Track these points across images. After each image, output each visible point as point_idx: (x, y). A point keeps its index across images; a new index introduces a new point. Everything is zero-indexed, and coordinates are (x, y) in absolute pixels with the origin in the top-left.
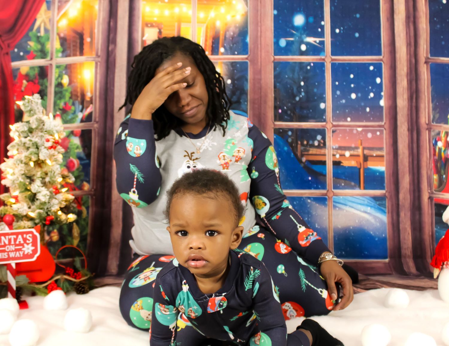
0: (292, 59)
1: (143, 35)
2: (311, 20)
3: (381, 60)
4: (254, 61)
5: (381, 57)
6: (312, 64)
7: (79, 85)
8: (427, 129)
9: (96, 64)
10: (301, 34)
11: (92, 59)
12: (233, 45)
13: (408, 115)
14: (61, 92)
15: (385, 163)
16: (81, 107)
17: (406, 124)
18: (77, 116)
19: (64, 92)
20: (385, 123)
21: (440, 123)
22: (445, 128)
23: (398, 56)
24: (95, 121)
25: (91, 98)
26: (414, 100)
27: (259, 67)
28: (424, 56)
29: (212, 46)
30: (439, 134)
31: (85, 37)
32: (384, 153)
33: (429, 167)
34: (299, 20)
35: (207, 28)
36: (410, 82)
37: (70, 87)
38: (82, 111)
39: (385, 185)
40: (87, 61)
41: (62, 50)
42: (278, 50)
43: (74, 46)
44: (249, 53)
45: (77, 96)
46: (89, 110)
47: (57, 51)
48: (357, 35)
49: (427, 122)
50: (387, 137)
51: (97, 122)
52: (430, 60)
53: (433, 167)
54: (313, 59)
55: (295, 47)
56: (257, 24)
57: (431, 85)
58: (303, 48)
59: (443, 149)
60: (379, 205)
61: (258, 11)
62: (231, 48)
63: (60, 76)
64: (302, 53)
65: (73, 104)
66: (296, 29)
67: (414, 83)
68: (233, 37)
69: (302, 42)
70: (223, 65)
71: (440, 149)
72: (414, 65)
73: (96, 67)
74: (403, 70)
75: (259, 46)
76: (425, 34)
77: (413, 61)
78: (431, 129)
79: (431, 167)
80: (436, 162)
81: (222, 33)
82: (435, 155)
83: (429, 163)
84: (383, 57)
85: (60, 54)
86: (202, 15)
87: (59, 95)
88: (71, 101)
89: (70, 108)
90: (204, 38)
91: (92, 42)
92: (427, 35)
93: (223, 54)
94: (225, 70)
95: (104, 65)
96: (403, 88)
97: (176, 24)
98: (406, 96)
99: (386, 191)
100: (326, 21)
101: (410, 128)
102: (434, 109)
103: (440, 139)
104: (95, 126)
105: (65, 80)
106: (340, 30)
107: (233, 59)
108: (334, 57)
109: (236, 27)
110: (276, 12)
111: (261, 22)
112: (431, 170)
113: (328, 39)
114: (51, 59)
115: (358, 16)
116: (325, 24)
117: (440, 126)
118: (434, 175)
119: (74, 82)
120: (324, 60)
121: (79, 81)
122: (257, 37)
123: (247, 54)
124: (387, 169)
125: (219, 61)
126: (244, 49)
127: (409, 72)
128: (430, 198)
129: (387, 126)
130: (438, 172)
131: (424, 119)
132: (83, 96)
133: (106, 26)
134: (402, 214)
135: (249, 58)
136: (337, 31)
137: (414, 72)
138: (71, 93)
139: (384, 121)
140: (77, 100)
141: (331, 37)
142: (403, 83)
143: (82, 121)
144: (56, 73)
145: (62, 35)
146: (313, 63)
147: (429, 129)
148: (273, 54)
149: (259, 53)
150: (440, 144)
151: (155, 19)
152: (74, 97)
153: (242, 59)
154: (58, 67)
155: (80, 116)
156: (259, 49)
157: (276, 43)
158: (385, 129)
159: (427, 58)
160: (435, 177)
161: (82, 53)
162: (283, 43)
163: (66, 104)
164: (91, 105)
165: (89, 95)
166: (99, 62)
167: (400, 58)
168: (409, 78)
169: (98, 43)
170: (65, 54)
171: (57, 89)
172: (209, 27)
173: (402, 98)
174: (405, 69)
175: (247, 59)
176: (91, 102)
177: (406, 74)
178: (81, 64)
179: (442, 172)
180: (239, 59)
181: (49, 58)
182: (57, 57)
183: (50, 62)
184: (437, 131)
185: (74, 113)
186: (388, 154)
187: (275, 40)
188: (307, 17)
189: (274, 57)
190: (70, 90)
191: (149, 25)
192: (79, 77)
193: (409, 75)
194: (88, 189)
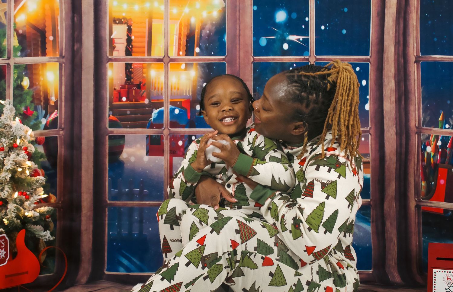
0: (273, 59)
1: (111, 33)
2: (294, 15)
3: (368, 60)
4: (232, 62)
5: (368, 57)
6: (295, 65)
7: (41, 88)
8: (416, 133)
9: (61, 65)
10: (283, 32)
11: (56, 60)
12: (209, 45)
13: (396, 118)
14: (21, 96)
15: (370, 170)
16: (44, 112)
17: (394, 128)
18: (41, 123)
19: (25, 96)
20: (370, 128)
21: (430, 127)
22: (435, 132)
23: (385, 56)
24: (60, 128)
25: (56, 103)
26: (403, 103)
27: (238, 69)
28: (414, 55)
29: (186, 46)
30: (428, 137)
31: (47, 35)
32: (370, 159)
33: (417, 173)
34: (281, 16)
35: (181, 24)
36: (398, 84)
37: (31, 90)
38: (45, 117)
39: (371, 193)
40: (49, 61)
41: (21, 48)
42: (258, 50)
43: (34, 44)
44: (227, 54)
45: (39, 100)
46: (53, 116)
47: (15, 49)
48: (344, 32)
49: (417, 126)
50: (373, 142)
51: (63, 129)
52: (420, 59)
53: (421, 174)
54: (296, 59)
55: (276, 45)
56: (236, 21)
57: (422, 86)
58: (286, 46)
59: (432, 154)
60: (363, 214)
61: (236, 7)
62: (207, 48)
63: (20, 78)
64: (285, 53)
65: (36, 109)
66: (278, 26)
67: (402, 84)
68: (209, 35)
69: (284, 41)
70: (198, 67)
71: (429, 154)
72: (403, 65)
73: (61, 69)
74: (391, 71)
75: (238, 46)
76: (415, 32)
77: (402, 61)
78: (421, 132)
79: (418, 174)
80: (424, 168)
81: (197, 31)
82: (423, 160)
83: (417, 170)
84: (371, 57)
85: (19, 54)
86: (175, 11)
87: (19, 98)
88: (33, 105)
89: (32, 113)
90: (177, 37)
91: (54, 41)
92: (417, 33)
93: (198, 54)
94: (201, 73)
95: (69, 66)
96: (391, 90)
97: (147, 21)
98: (393, 99)
99: (371, 200)
100: (310, 17)
101: (398, 131)
102: (425, 111)
103: (429, 144)
104: (60, 133)
105: (26, 82)
106: (326, 27)
107: (209, 60)
108: (318, 57)
109: (212, 24)
110: (255, 8)
111: (239, 19)
112: (419, 176)
113: (312, 37)
114: (9, 58)
115: (346, 10)
116: (309, 20)
117: (431, 130)
118: (422, 182)
119: (36, 85)
120: (308, 59)
121: (41, 83)
122: (235, 35)
123: (224, 54)
124: (372, 176)
125: (195, 62)
126: (221, 50)
127: (397, 73)
128: (418, 207)
129: (372, 131)
130: (426, 178)
131: (414, 122)
132: (47, 100)
133: (70, 22)
134: (388, 224)
135: (226, 60)
136: (323, 28)
137: (402, 73)
138: (33, 96)
139: (370, 126)
140: (40, 104)
141: (316, 36)
142: (390, 85)
143: (46, 127)
144: (14, 73)
145: (21, 32)
146: (296, 63)
147: (419, 133)
148: (252, 55)
149: (238, 53)
150: (429, 149)
151: (124, 15)
152: (36, 102)
153: (219, 60)
154: (17, 67)
155: (44, 121)
156: (238, 49)
157: (256, 43)
158: (370, 134)
159: (417, 57)
160: (423, 184)
161: (44, 54)
162: (263, 42)
163: (27, 108)
164: (56, 110)
165: (53, 99)
166: (64, 63)
167: (387, 58)
168: (396, 79)
169: (62, 42)
170: (24, 53)
171: (16, 92)
172: (183, 24)
173: (389, 101)
174: (393, 70)
175: (224, 59)
176: (56, 107)
177: (394, 75)
178: (44, 64)
179: (431, 178)
180: (215, 60)
181: (6, 57)
182: (16, 56)
183: (7, 62)
184: (427, 135)
185: (37, 118)
186: (374, 160)
187: (255, 39)
188: (289, 14)
189: (253, 57)
190: (31, 94)
191: (117, 22)
192: (41, 79)
193: (397, 75)
194: (55, 201)
